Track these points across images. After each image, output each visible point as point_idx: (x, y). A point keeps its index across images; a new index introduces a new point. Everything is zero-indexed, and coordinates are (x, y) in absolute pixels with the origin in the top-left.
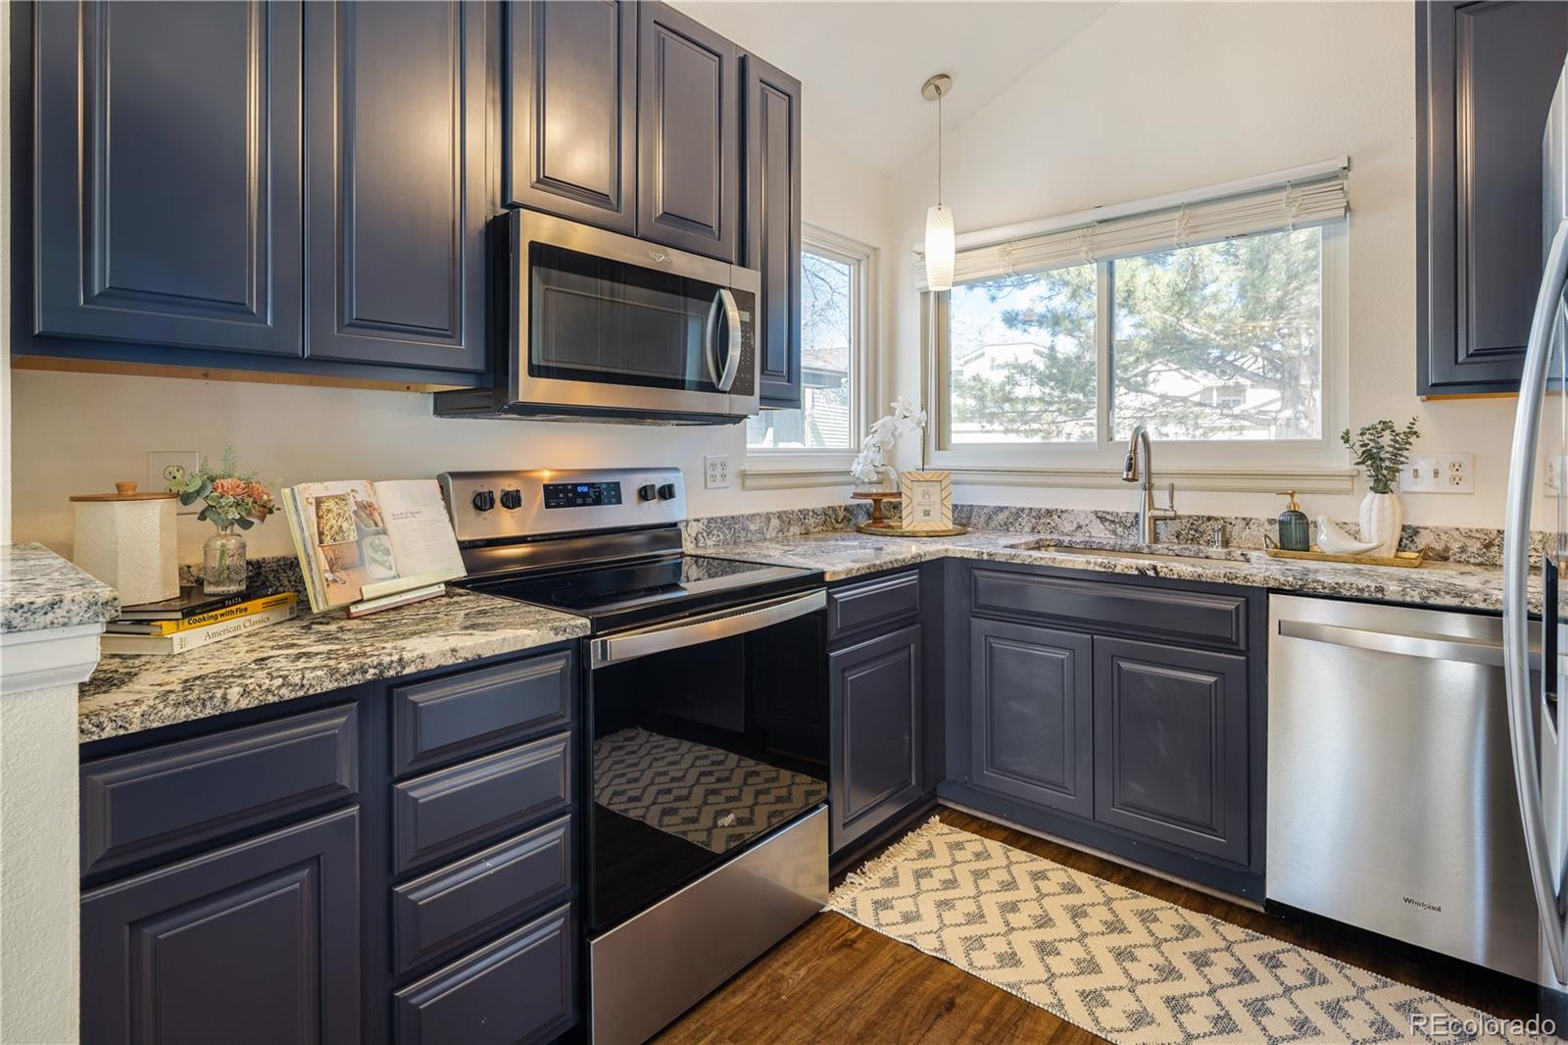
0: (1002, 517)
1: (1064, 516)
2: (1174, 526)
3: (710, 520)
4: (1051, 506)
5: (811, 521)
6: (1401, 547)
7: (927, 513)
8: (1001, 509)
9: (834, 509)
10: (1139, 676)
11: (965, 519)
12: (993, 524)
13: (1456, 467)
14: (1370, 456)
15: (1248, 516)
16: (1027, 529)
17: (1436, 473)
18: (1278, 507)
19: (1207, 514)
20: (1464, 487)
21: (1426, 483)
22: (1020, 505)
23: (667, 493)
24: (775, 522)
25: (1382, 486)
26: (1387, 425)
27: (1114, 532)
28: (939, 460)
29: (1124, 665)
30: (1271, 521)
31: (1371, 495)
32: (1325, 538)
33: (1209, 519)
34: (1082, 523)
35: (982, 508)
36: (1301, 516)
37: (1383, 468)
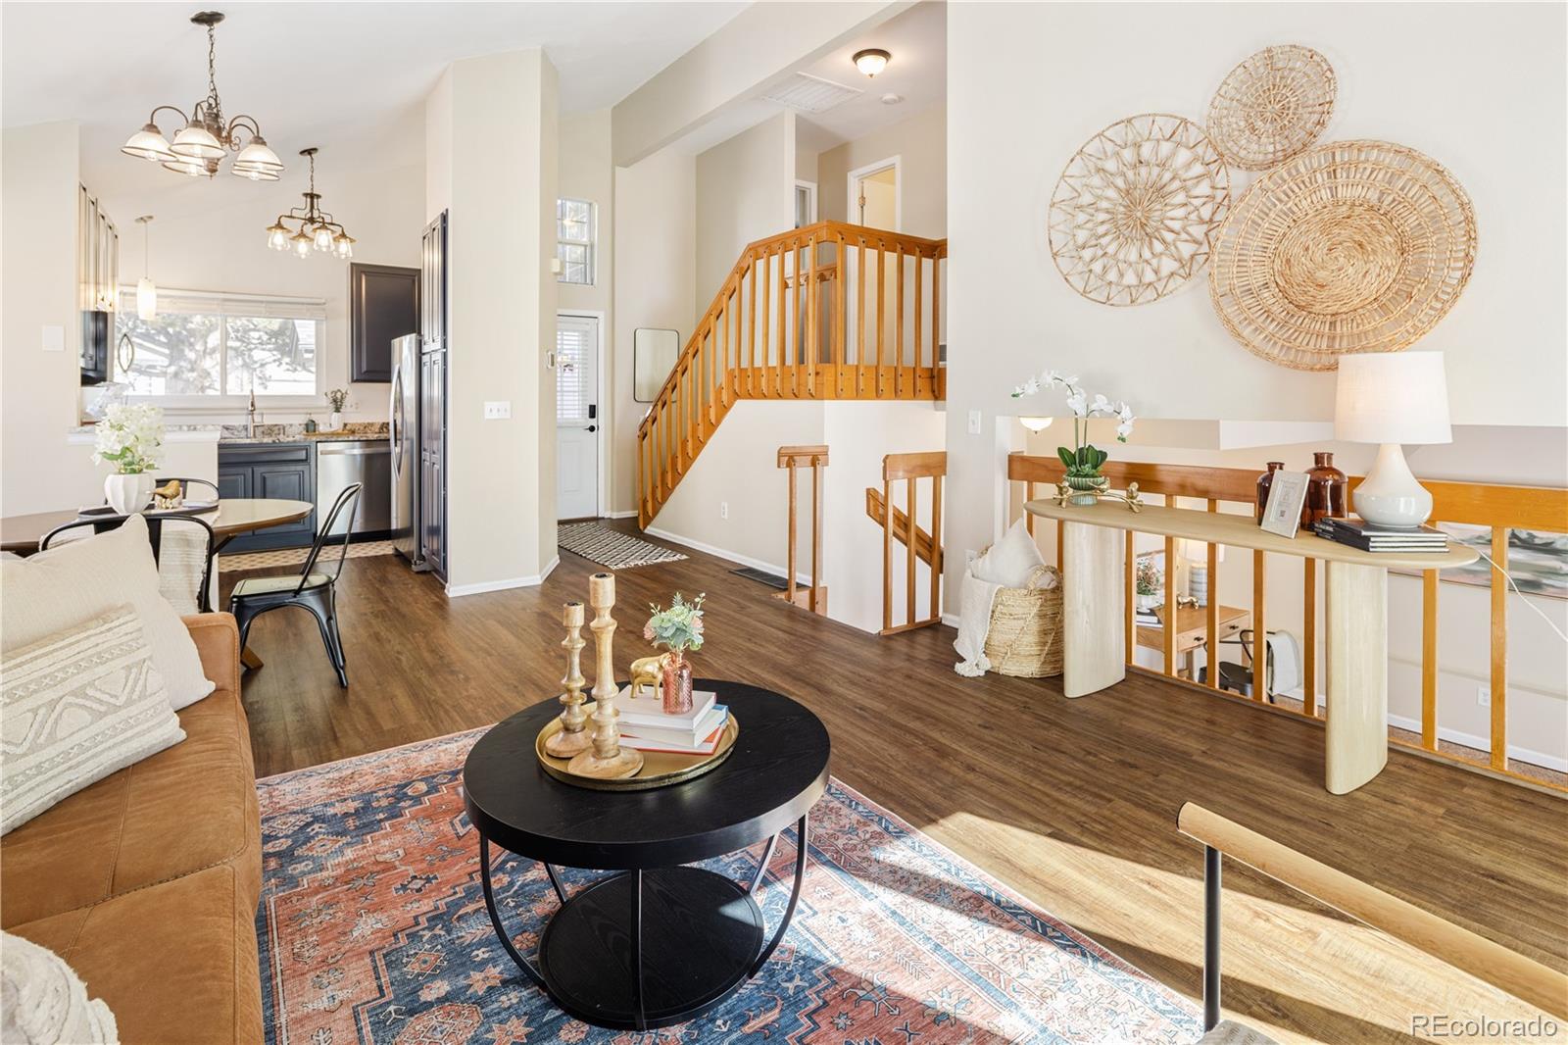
2: (261, 429)
6: (343, 430)
10: (271, 478)
13: (357, 404)
14: (335, 401)
15: (291, 423)
17: (351, 406)
18: (303, 419)
19: (275, 423)
20: (359, 410)
21: (349, 409)
25: (338, 410)
26: (339, 391)
29: (265, 475)
30: (300, 424)
31: (335, 413)
32: (322, 428)
33: (276, 425)
36: (313, 422)
37: (338, 405)
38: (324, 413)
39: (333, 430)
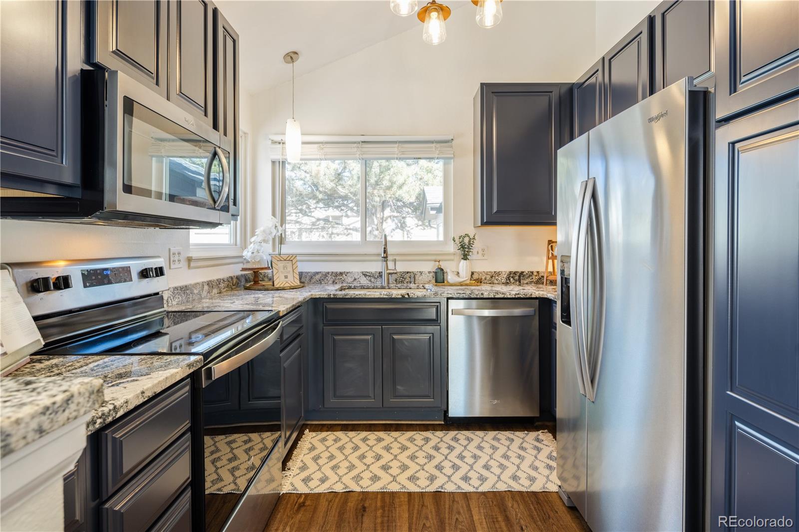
0: (318, 277)
1: (348, 275)
2: (394, 276)
3: (176, 288)
4: (342, 271)
5: (222, 285)
6: (471, 280)
7: (286, 277)
8: (317, 273)
9: (232, 278)
10: (401, 340)
11: (305, 280)
12: (313, 281)
13: (483, 250)
14: (463, 247)
15: (421, 271)
16: (331, 282)
17: (478, 253)
18: (432, 267)
19: (407, 271)
20: (485, 257)
21: (476, 257)
22: (327, 271)
23: (160, 272)
24: (206, 287)
25: (465, 257)
26: (467, 235)
27: (370, 281)
28: (286, 250)
29: (395, 337)
30: (429, 272)
31: (462, 261)
32: (451, 278)
33: (408, 273)
34: (356, 277)
35: (307, 273)
36: (442, 270)
37: (465, 251)
38: (453, 260)
39: (462, 280)
